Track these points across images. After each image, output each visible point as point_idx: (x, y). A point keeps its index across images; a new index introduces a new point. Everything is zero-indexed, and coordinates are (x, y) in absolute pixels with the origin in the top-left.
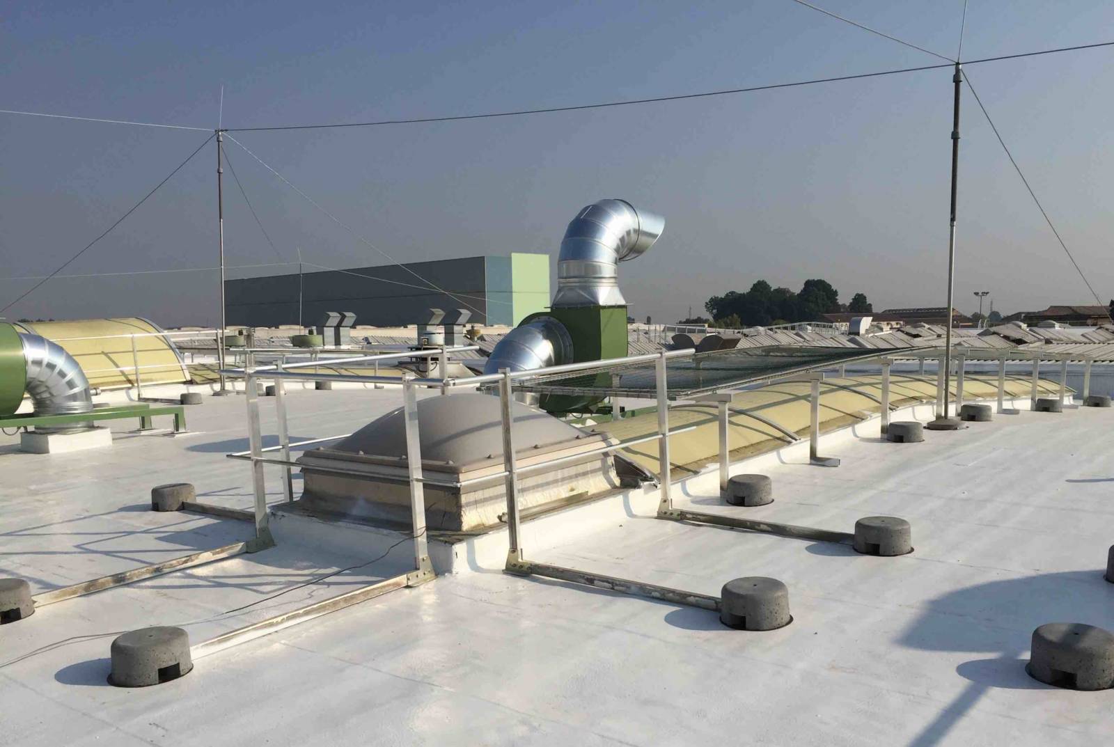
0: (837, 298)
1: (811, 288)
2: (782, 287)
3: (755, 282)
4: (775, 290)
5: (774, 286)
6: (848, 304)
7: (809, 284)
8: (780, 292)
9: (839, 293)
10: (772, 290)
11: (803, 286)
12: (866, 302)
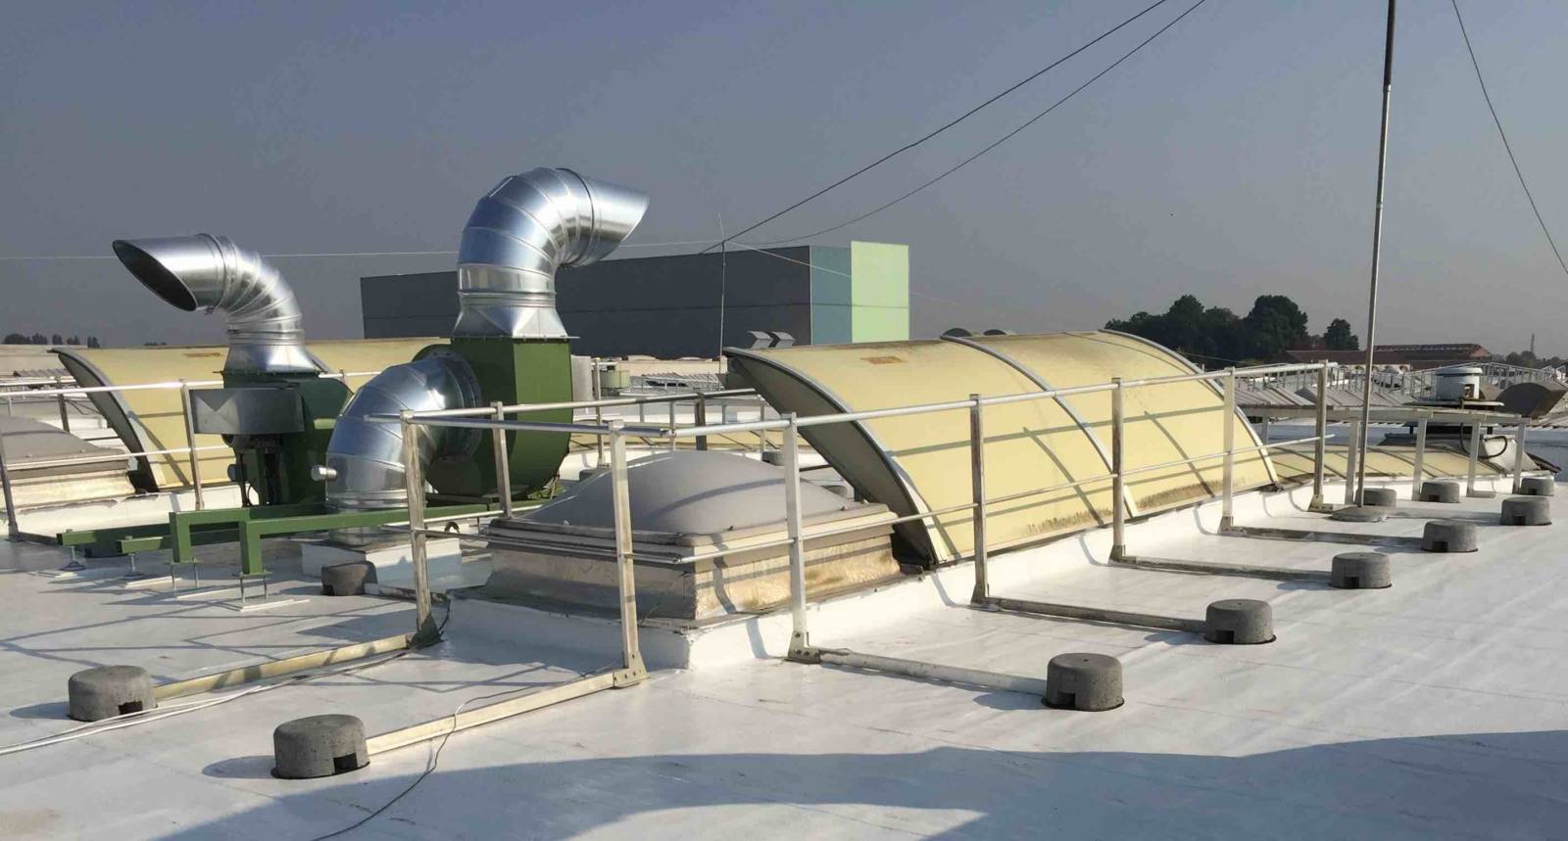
0: (1306, 325)
1: (1266, 309)
2: (1219, 307)
3: (1179, 298)
4: (1208, 311)
5: (1207, 304)
6: (1322, 335)
7: (1263, 303)
8: (1218, 314)
9: (1308, 318)
10: (1204, 311)
11: (1253, 306)
12: (1349, 333)
